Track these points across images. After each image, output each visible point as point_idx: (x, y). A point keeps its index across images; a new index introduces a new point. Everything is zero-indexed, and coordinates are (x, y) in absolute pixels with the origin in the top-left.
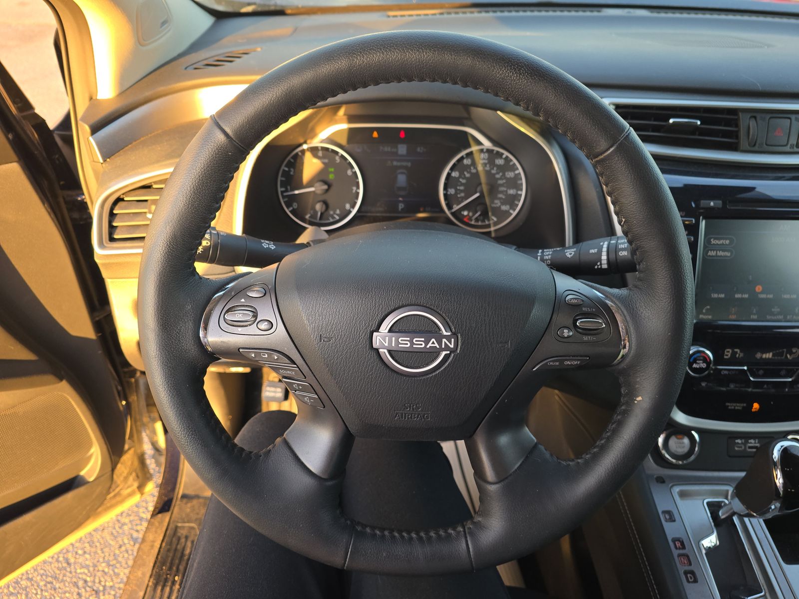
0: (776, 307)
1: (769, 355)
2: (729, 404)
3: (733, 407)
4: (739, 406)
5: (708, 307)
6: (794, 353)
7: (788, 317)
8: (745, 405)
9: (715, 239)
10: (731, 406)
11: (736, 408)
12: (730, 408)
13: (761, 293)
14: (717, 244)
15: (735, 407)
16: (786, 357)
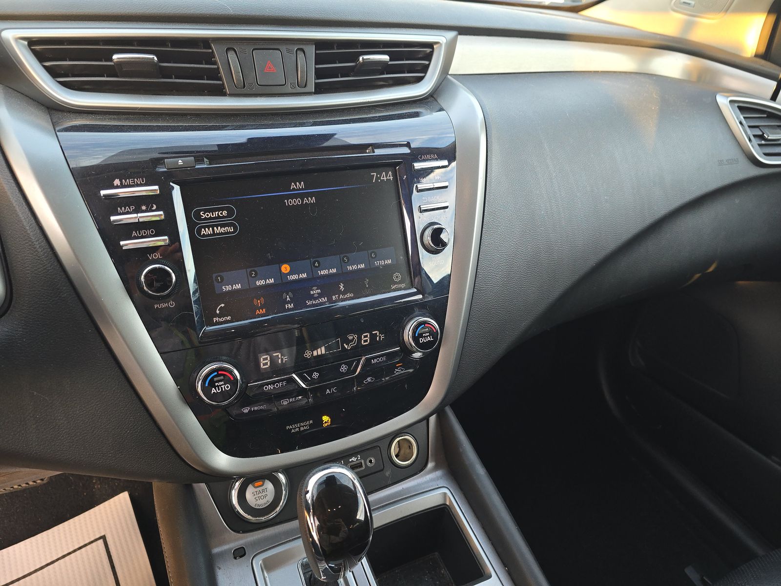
0: (315, 288)
1: (322, 351)
2: (291, 427)
3: (297, 430)
4: (304, 426)
5: (223, 305)
6: (352, 341)
7: (334, 298)
8: (311, 422)
9: (205, 211)
10: (294, 428)
11: (302, 429)
12: (293, 431)
13: (290, 274)
14: (211, 218)
15: (299, 428)
16: (343, 347)
